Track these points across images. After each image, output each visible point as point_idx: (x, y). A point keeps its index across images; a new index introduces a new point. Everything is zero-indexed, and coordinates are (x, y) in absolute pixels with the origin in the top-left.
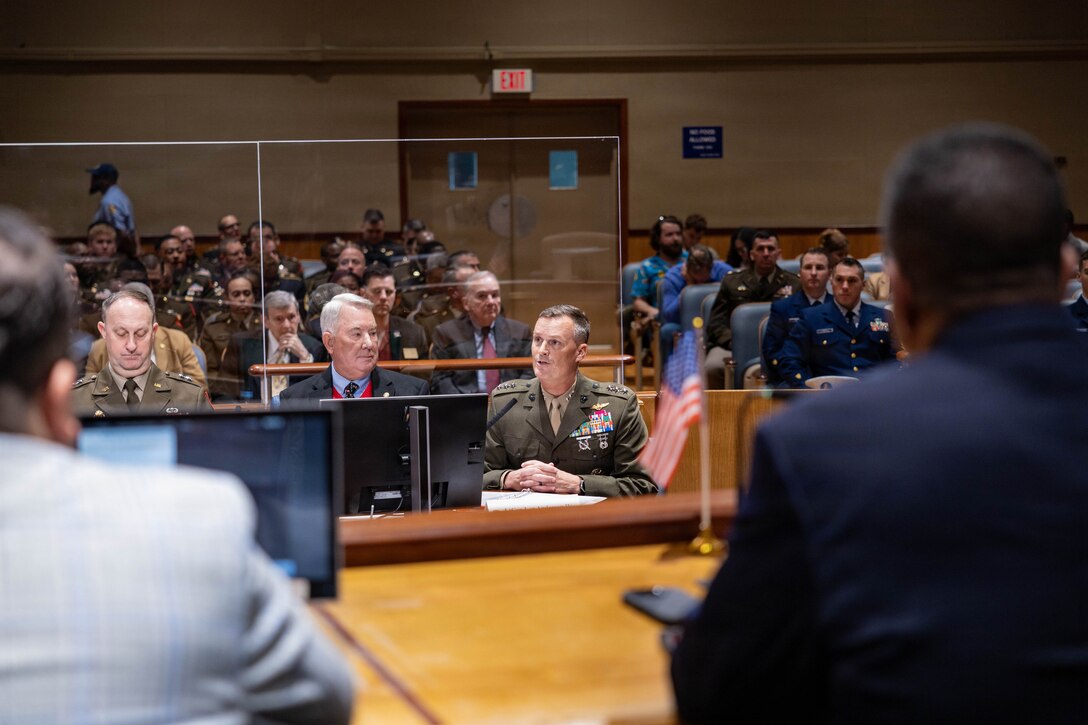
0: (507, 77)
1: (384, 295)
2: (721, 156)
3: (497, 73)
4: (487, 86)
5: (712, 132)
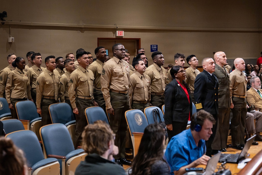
4: (115, 34)
5: (156, 46)
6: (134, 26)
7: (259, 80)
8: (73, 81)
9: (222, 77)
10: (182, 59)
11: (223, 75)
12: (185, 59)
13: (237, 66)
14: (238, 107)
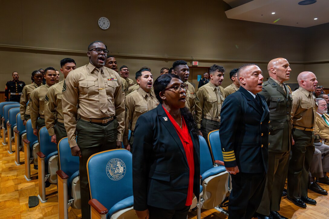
0: (195, 63)
4: (192, 64)
7: (325, 103)
8: (48, 99)
9: (279, 101)
10: (220, 73)
11: (282, 96)
12: (224, 73)
13: (304, 84)
14: (302, 144)
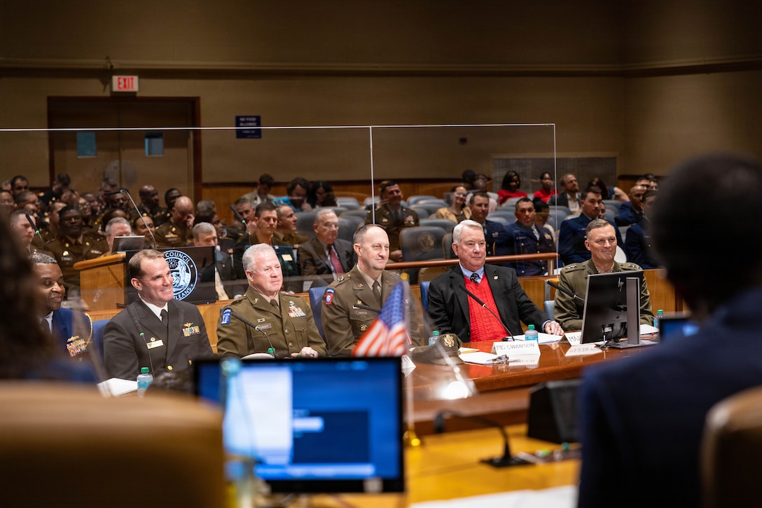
0: (122, 81)
1: (272, 222)
2: (260, 137)
3: (115, 78)
4: (108, 87)
6: (171, 62)
